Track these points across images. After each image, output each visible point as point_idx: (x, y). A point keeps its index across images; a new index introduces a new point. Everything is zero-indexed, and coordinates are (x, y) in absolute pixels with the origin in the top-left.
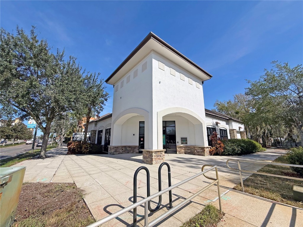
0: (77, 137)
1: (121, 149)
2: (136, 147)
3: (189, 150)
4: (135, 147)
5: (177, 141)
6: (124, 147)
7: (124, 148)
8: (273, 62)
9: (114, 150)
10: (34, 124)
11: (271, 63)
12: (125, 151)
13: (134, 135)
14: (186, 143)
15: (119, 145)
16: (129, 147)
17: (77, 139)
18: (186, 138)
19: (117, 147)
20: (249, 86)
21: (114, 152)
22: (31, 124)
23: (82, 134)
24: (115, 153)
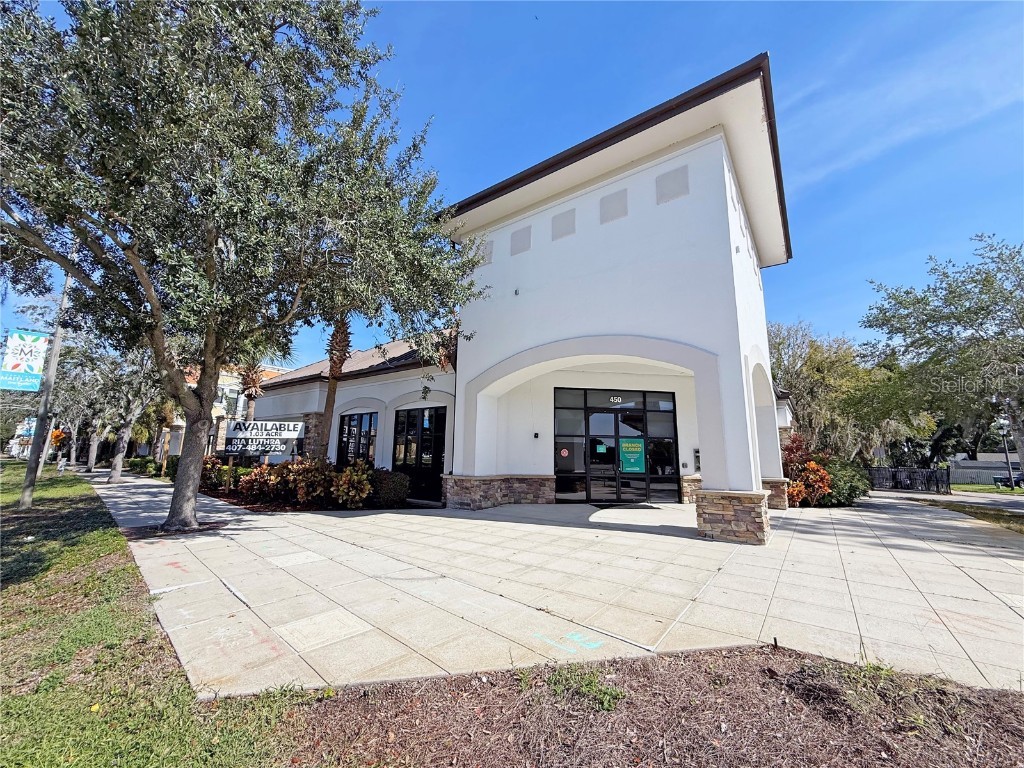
0: (247, 440)
2: (548, 480)
4: (541, 481)
5: (681, 461)
8: (980, 238)
9: (482, 493)
10: (35, 372)
11: (971, 239)
13: (536, 436)
16: (522, 480)
17: (244, 446)
19: (488, 483)
20: (879, 300)
22: (17, 374)
23: (269, 427)
24: (483, 504)
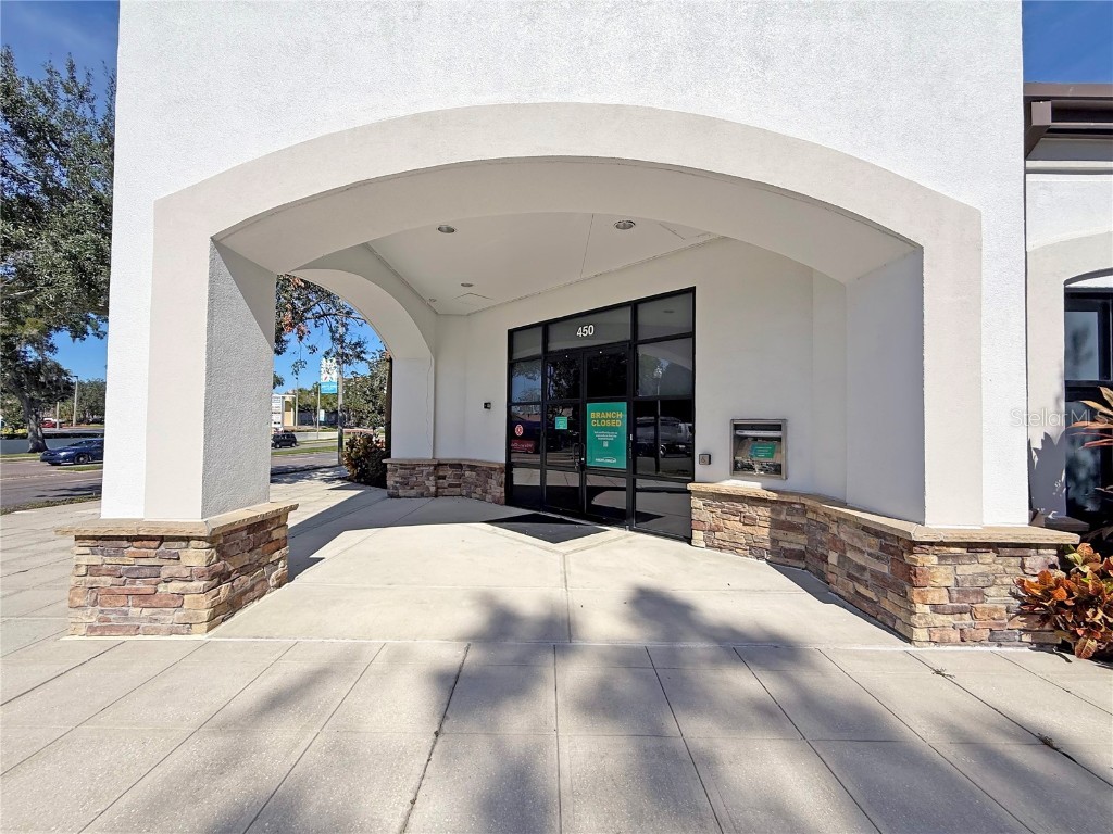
1: (429, 474)
3: (792, 536)
4: (490, 470)
6: (452, 466)
7: (449, 472)
9: (397, 479)
12: (459, 486)
14: (777, 470)
15: (426, 454)
18: (778, 427)
19: (411, 467)
21: (396, 488)
24: (401, 492)
